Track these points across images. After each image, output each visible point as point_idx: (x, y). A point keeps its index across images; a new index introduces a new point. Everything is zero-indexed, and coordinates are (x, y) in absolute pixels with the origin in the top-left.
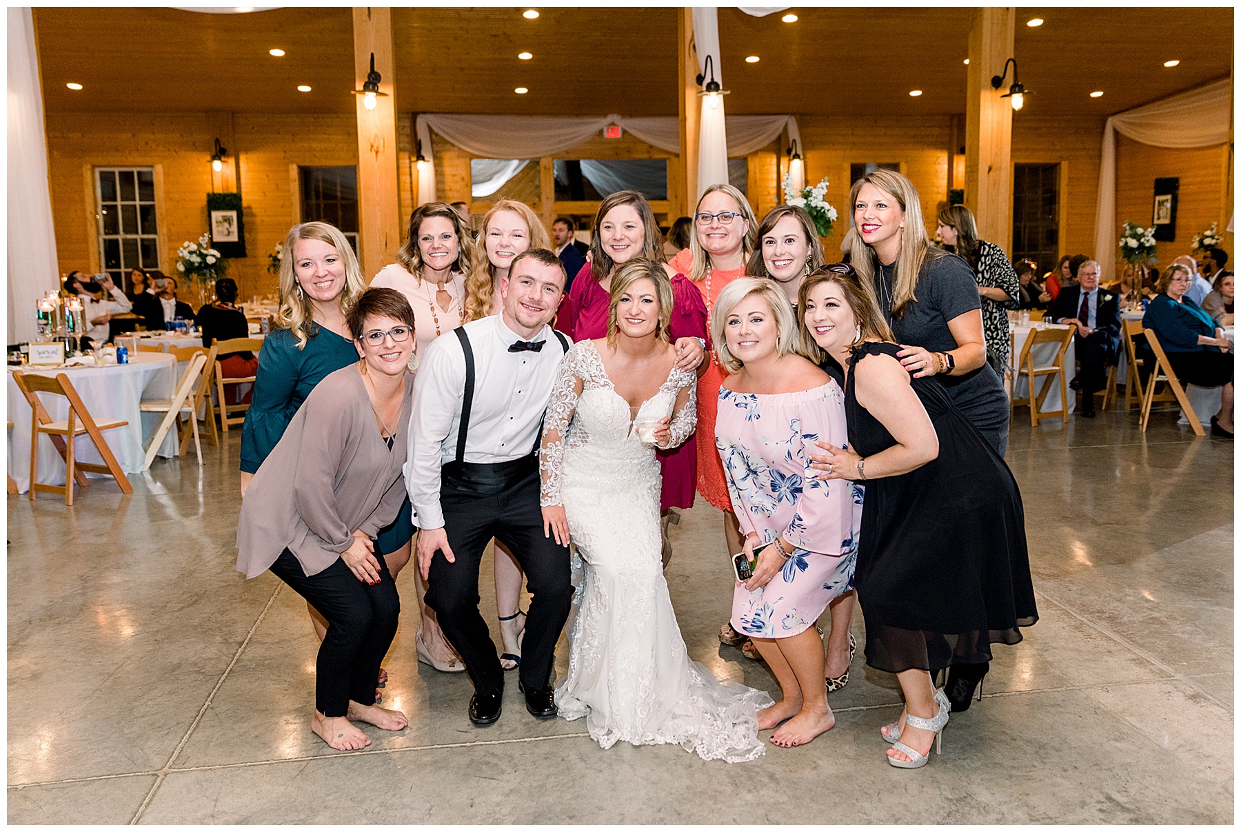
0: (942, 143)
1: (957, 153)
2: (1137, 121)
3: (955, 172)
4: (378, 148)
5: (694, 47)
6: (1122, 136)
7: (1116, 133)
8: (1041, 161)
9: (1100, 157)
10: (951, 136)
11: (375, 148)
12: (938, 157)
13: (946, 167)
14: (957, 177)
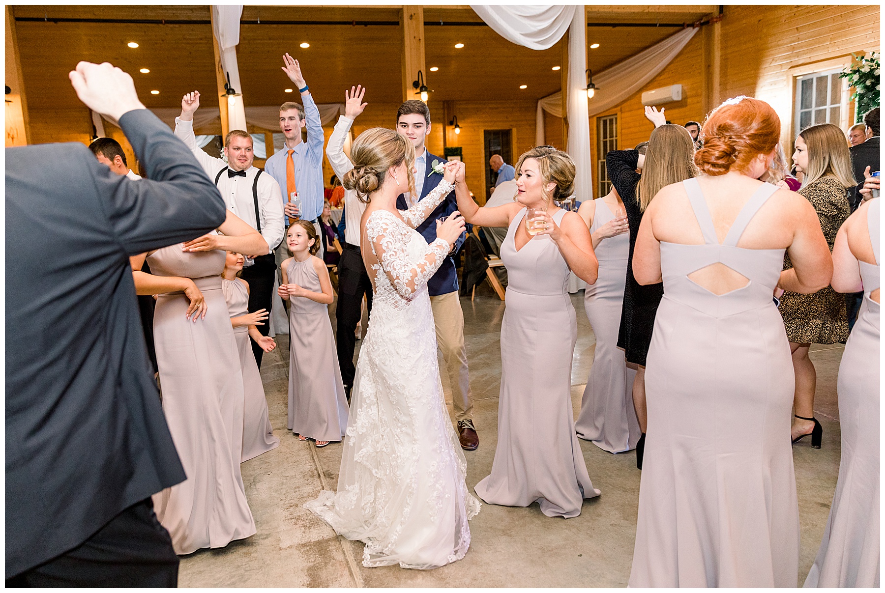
0: (439, 119)
1: (448, 125)
2: (552, 102)
3: (447, 137)
4: (13, 135)
5: (222, 66)
6: (547, 112)
7: (544, 111)
8: (500, 128)
9: (535, 125)
10: (444, 114)
11: (11, 135)
12: (437, 128)
13: (442, 133)
14: (448, 139)
